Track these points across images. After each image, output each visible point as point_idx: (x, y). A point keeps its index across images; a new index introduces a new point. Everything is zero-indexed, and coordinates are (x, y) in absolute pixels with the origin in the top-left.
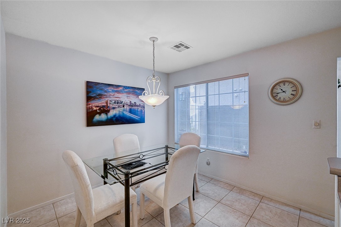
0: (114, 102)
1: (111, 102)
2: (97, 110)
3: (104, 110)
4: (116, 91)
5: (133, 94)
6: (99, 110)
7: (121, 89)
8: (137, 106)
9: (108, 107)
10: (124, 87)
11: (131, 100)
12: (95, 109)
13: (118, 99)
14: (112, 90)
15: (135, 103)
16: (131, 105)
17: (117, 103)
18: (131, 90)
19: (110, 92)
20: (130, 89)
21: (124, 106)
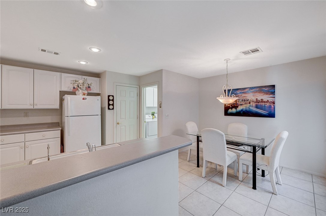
0: (241, 100)
1: (239, 101)
2: (230, 106)
3: (234, 106)
4: (243, 93)
5: (259, 92)
6: (231, 106)
7: (247, 90)
8: (264, 102)
9: (237, 104)
10: (250, 88)
11: (257, 98)
12: (229, 105)
13: (244, 98)
14: (240, 92)
15: (262, 99)
16: (257, 101)
17: (244, 101)
18: (258, 89)
19: (238, 94)
20: (256, 88)
21: (250, 103)
